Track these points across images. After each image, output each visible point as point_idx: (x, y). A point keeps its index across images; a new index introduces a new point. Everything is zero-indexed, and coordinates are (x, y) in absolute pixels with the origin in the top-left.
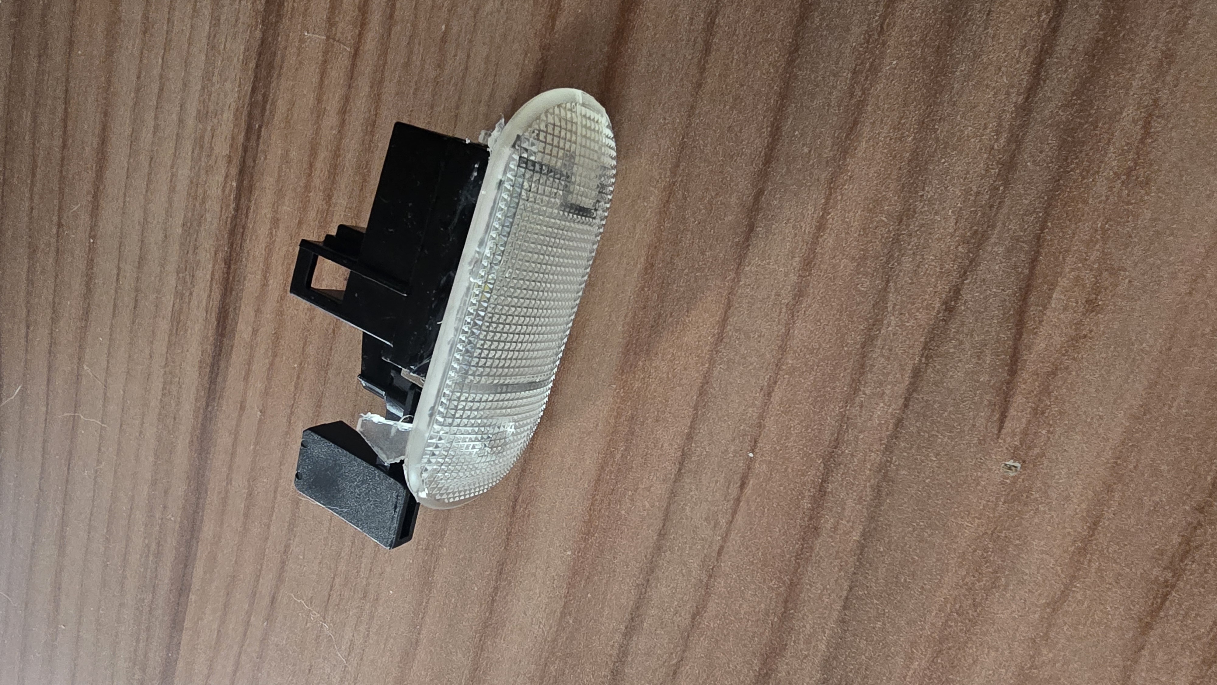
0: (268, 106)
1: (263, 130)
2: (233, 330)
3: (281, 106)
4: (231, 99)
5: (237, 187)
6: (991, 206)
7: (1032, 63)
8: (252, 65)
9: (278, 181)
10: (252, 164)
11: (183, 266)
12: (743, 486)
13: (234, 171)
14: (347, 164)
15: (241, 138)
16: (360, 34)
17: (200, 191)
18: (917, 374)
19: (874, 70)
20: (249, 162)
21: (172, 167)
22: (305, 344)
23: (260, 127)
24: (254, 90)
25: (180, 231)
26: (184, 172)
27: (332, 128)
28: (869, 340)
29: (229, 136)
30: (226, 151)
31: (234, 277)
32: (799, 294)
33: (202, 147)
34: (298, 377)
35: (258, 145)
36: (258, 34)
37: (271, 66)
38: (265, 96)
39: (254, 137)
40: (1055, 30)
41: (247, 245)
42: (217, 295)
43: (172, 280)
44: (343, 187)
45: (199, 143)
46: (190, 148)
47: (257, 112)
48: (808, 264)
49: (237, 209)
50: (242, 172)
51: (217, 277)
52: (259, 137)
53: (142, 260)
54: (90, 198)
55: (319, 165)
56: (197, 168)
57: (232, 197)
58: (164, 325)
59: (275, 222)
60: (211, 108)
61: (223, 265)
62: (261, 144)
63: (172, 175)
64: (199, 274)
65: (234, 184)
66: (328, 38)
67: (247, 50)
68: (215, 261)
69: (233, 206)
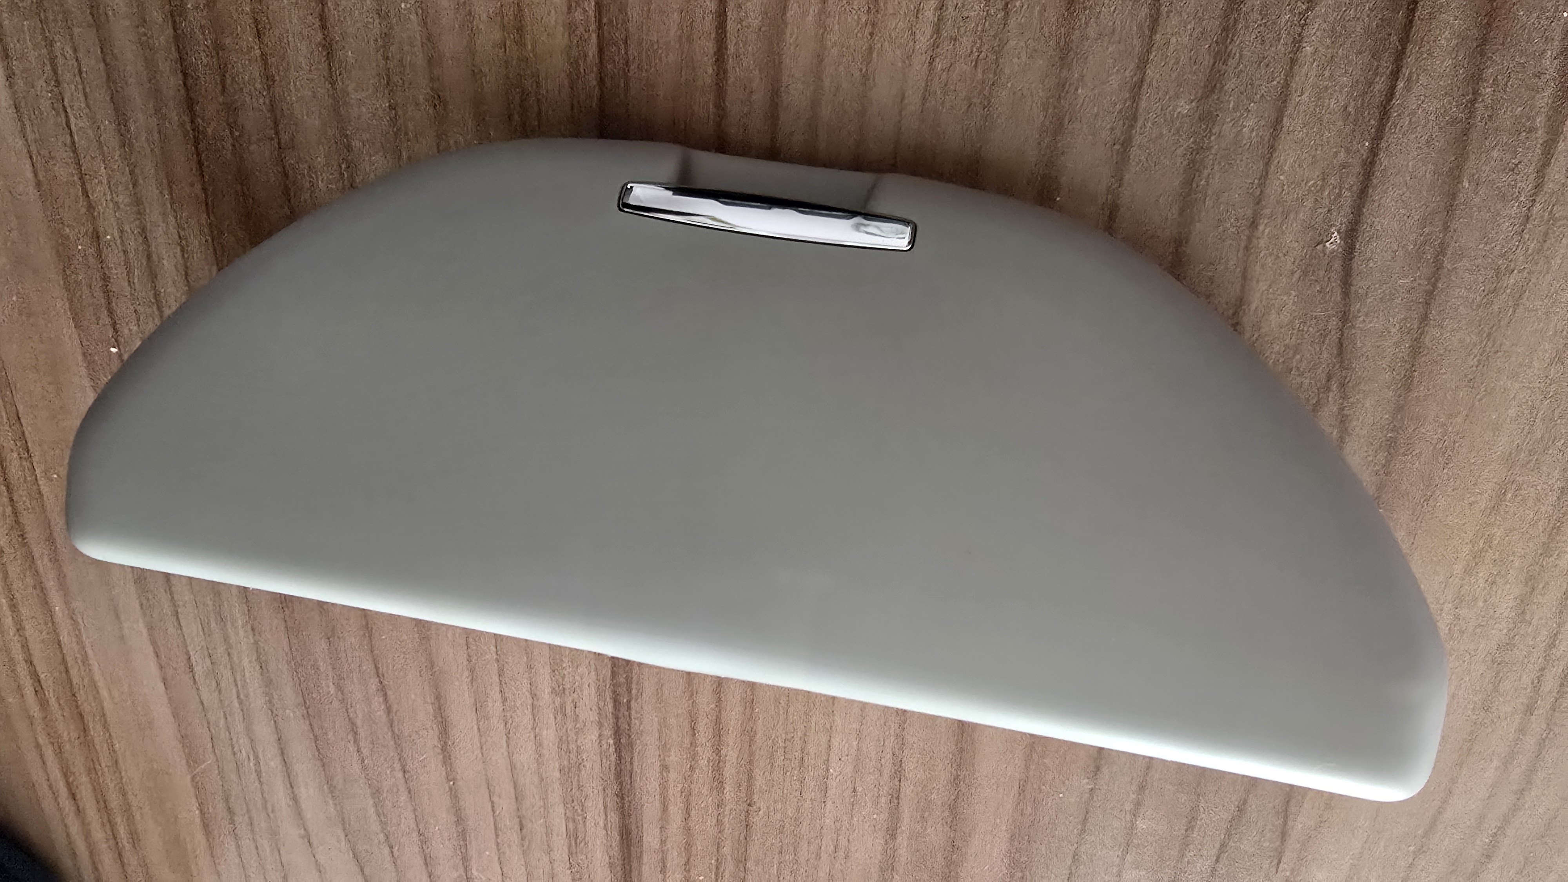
0: (634, 686)
5: (615, 744)
13: (608, 732)
41: (638, 783)
49: (620, 757)
50: (617, 733)
59: (665, 768)
64: (589, 804)
65: (611, 742)
69: (613, 758)
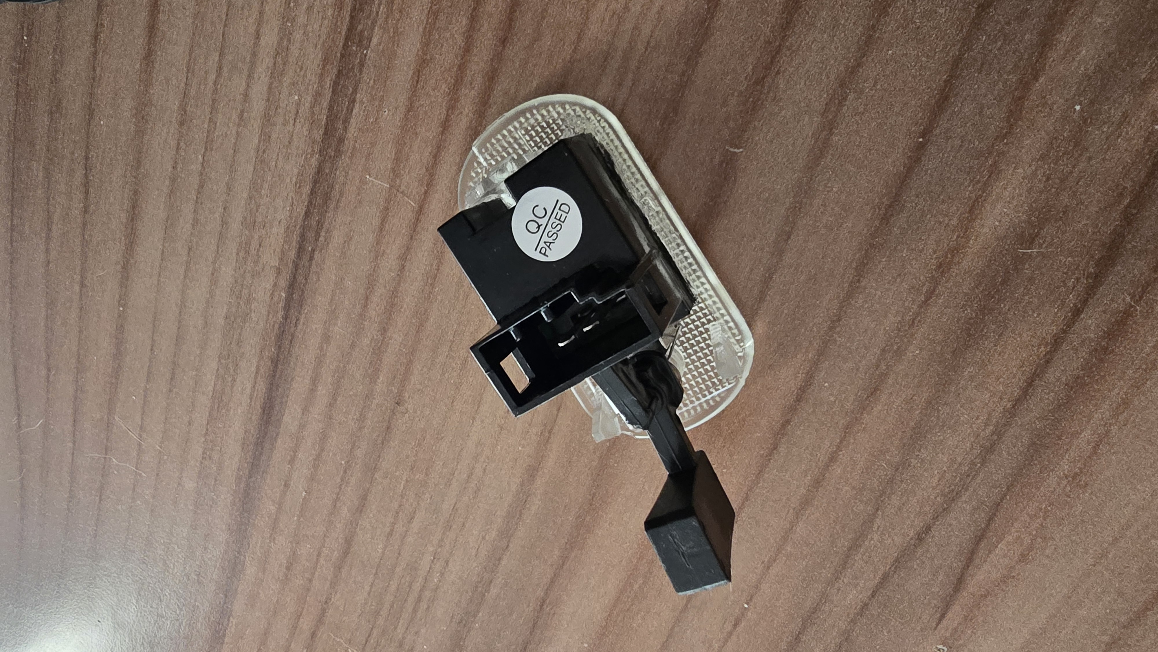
1: (316, 253)
2: (279, 421)
3: (337, 237)
4: (282, 215)
6: (968, 476)
7: (1025, 381)
8: (307, 189)
9: (330, 303)
10: (303, 281)
11: (225, 353)
12: (735, 625)
14: (405, 306)
15: (292, 254)
16: (426, 192)
17: (245, 291)
18: (885, 577)
19: (899, 353)
20: (300, 279)
21: (215, 262)
22: (352, 448)
23: (313, 250)
24: (307, 214)
25: (221, 321)
26: (227, 272)
27: (390, 270)
28: (854, 546)
29: (278, 250)
30: (275, 262)
31: (281, 376)
32: (806, 502)
33: (248, 253)
34: (345, 472)
35: (310, 266)
36: (314, 161)
37: (327, 197)
38: (320, 224)
39: (306, 258)
40: (1048, 362)
42: (262, 386)
43: (214, 365)
44: (400, 324)
45: (245, 247)
46: (235, 251)
47: (310, 235)
48: (817, 483)
51: (262, 371)
52: (311, 258)
53: (179, 339)
54: (119, 267)
55: (375, 299)
56: (242, 270)
57: (280, 305)
58: (204, 400)
60: (259, 219)
61: (269, 363)
62: (314, 266)
63: (214, 270)
66: (391, 187)
67: (300, 174)
68: (261, 358)
